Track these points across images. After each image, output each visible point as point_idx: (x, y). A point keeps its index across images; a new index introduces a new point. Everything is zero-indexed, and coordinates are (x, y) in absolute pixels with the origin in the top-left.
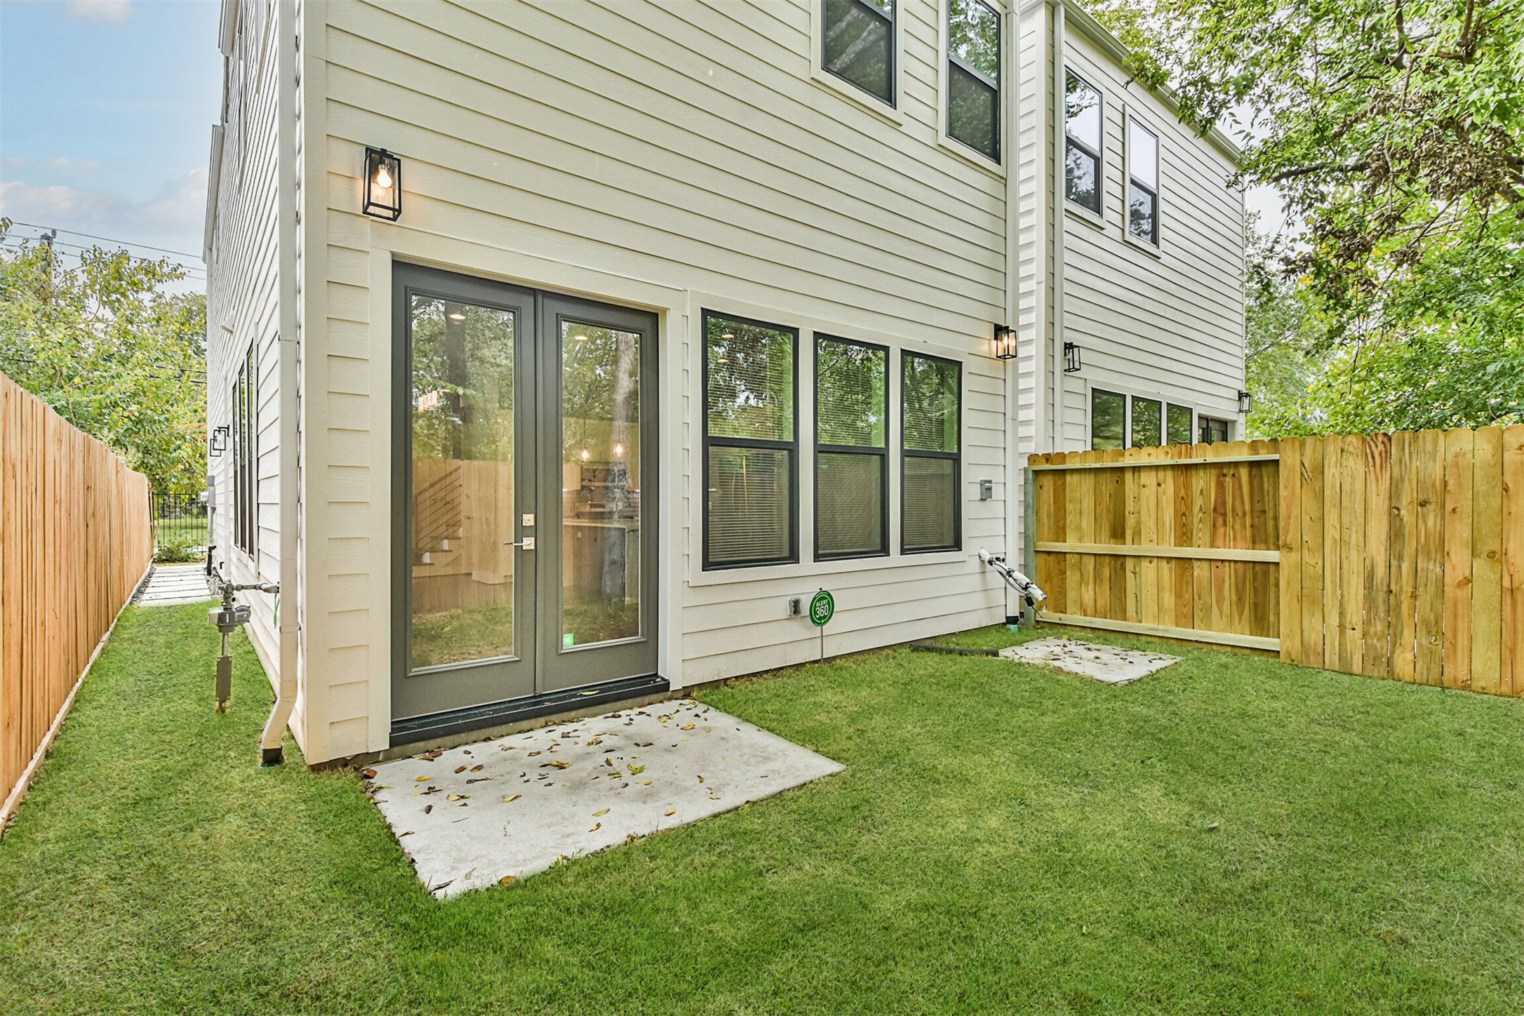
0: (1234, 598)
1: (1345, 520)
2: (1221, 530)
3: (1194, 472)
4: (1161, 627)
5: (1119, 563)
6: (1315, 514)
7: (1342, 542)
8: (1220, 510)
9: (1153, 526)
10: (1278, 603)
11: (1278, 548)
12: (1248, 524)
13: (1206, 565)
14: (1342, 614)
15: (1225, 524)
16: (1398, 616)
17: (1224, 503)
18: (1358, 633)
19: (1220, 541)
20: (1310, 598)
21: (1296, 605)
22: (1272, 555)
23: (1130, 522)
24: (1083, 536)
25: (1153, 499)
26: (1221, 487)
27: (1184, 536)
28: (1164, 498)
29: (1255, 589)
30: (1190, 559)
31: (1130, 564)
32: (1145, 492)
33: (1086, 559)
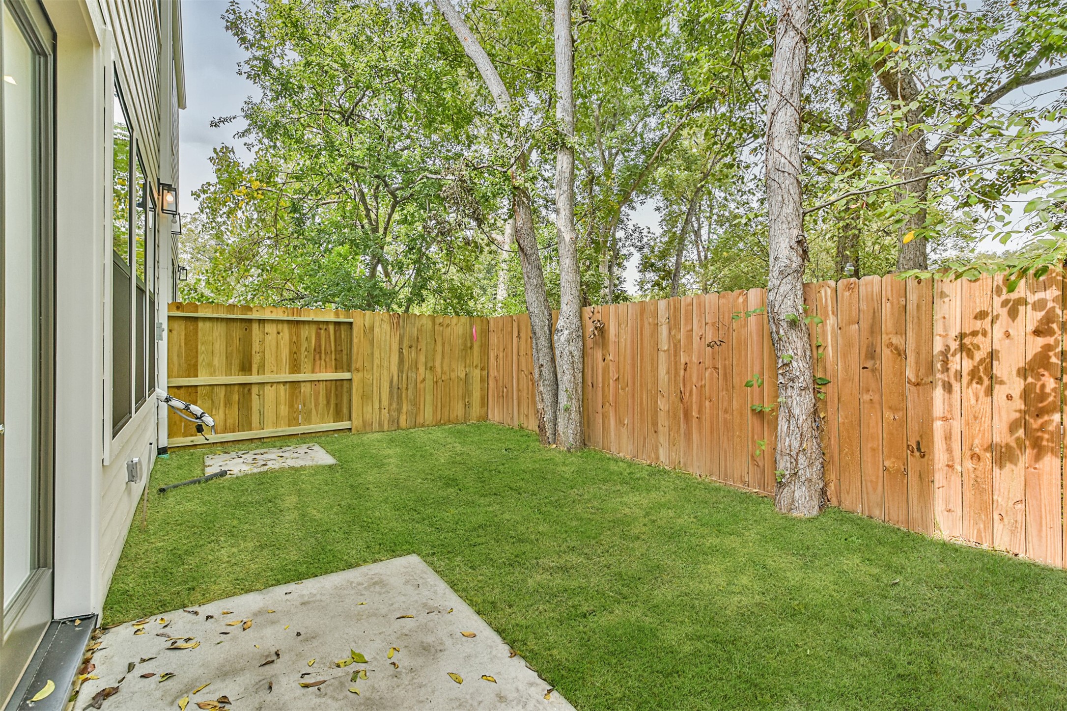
0: (325, 402)
1: (383, 355)
2: (318, 362)
3: (302, 326)
4: (280, 429)
5: (246, 389)
6: (369, 352)
7: (381, 366)
8: (318, 350)
9: (273, 360)
10: (350, 401)
11: (349, 371)
12: (333, 358)
13: (308, 384)
14: (380, 402)
15: (320, 359)
16: (401, 399)
17: (320, 346)
18: (386, 410)
19: (317, 369)
20: (366, 397)
21: (360, 401)
22: (346, 375)
23: (256, 359)
24: (215, 372)
25: (274, 343)
26: (318, 336)
27: (295, 367)
28: (282, 342)
29: (336, 395)
30: (299, 382)
31: (255, 390)
32: (268, 338)
33: (216, 389)
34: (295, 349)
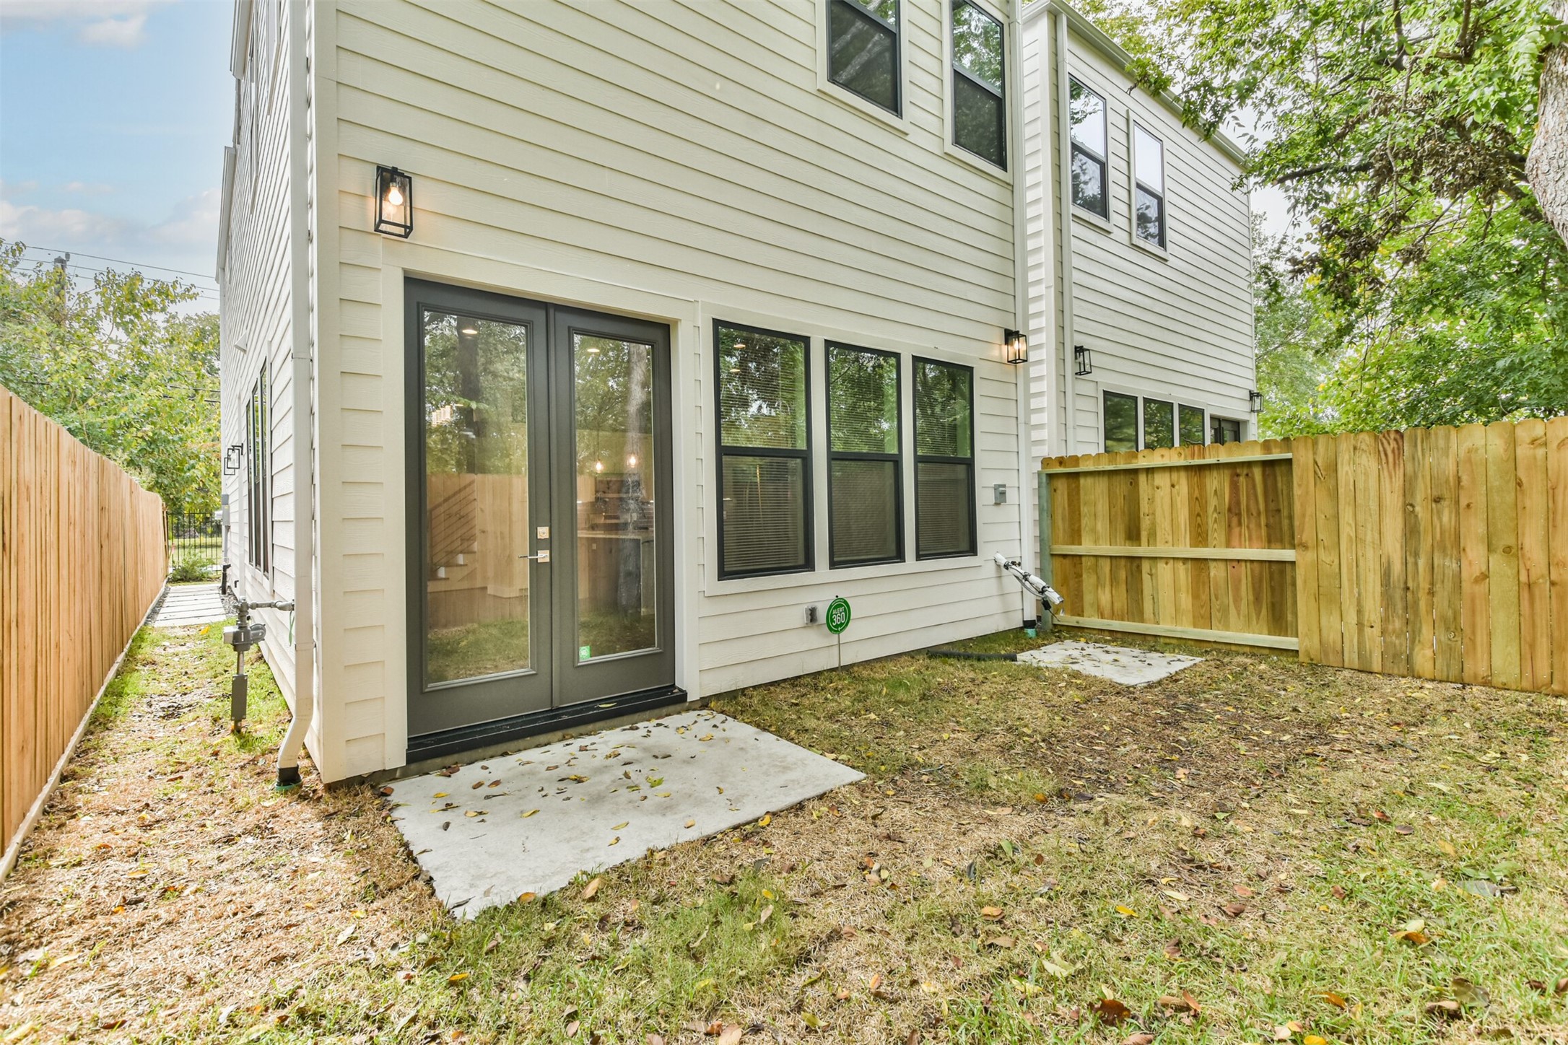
0: (1251, 598)
1: (1360, 517)
2: (1236, 530)
3: (1207, 473)
4: (1179, 628)
5: (1135, 564)
6: (1329, 511)
7: (1357, 540)
8: (1235, 510)
9: (1168, 528)
10: (1295, 601)
11: (1293, 547)
12: (1263, 523)
13: (1222, 565)
14: (1359, 612)
15: (1240, 524)
16: (1416, 613)
17: (1238, 503)
18: (1377, 630)
19: (1235, 541)
20: (1327, 596)
21: (1313, 604)
22: (1287, 554)
23: (1145, 523)
24: (1098, 538)
25: (1167, 500)
26: (1235, 487)
27: (1200, 537)
28: (1179, 499)
29: (1273, 589)
30: (1206, 559)
31: (1146, 566)
32: (1159, 493)
33: (1101, 561)
34: (1198, 509)
